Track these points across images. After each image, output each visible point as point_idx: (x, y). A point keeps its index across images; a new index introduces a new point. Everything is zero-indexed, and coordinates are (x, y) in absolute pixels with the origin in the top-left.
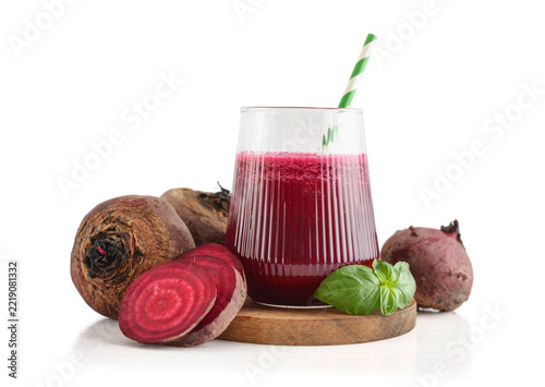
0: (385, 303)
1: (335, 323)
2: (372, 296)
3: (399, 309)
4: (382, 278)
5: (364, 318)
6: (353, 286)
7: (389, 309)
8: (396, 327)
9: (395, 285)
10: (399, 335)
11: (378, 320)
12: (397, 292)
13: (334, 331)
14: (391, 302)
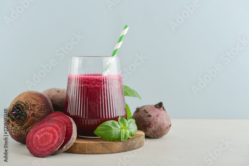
0: (123, 136)
1: (101, 145)
2: (118, 134)
3: (129, 138)
4: (122, 126)
5: (114, 142)
6: (110, 130)
7: (124, 139)
8: (130, 146)
9: (128, 128)
10: (132, 150)
11: (121, 143)
12: (128, 132)
13: (101, 148)
14: (125, 136)
